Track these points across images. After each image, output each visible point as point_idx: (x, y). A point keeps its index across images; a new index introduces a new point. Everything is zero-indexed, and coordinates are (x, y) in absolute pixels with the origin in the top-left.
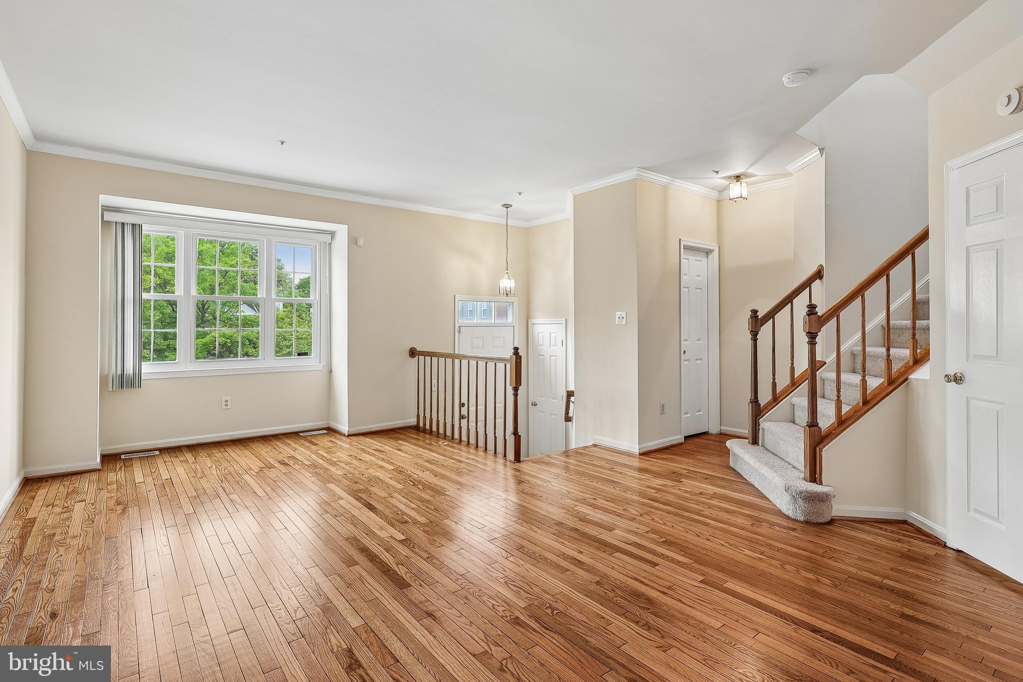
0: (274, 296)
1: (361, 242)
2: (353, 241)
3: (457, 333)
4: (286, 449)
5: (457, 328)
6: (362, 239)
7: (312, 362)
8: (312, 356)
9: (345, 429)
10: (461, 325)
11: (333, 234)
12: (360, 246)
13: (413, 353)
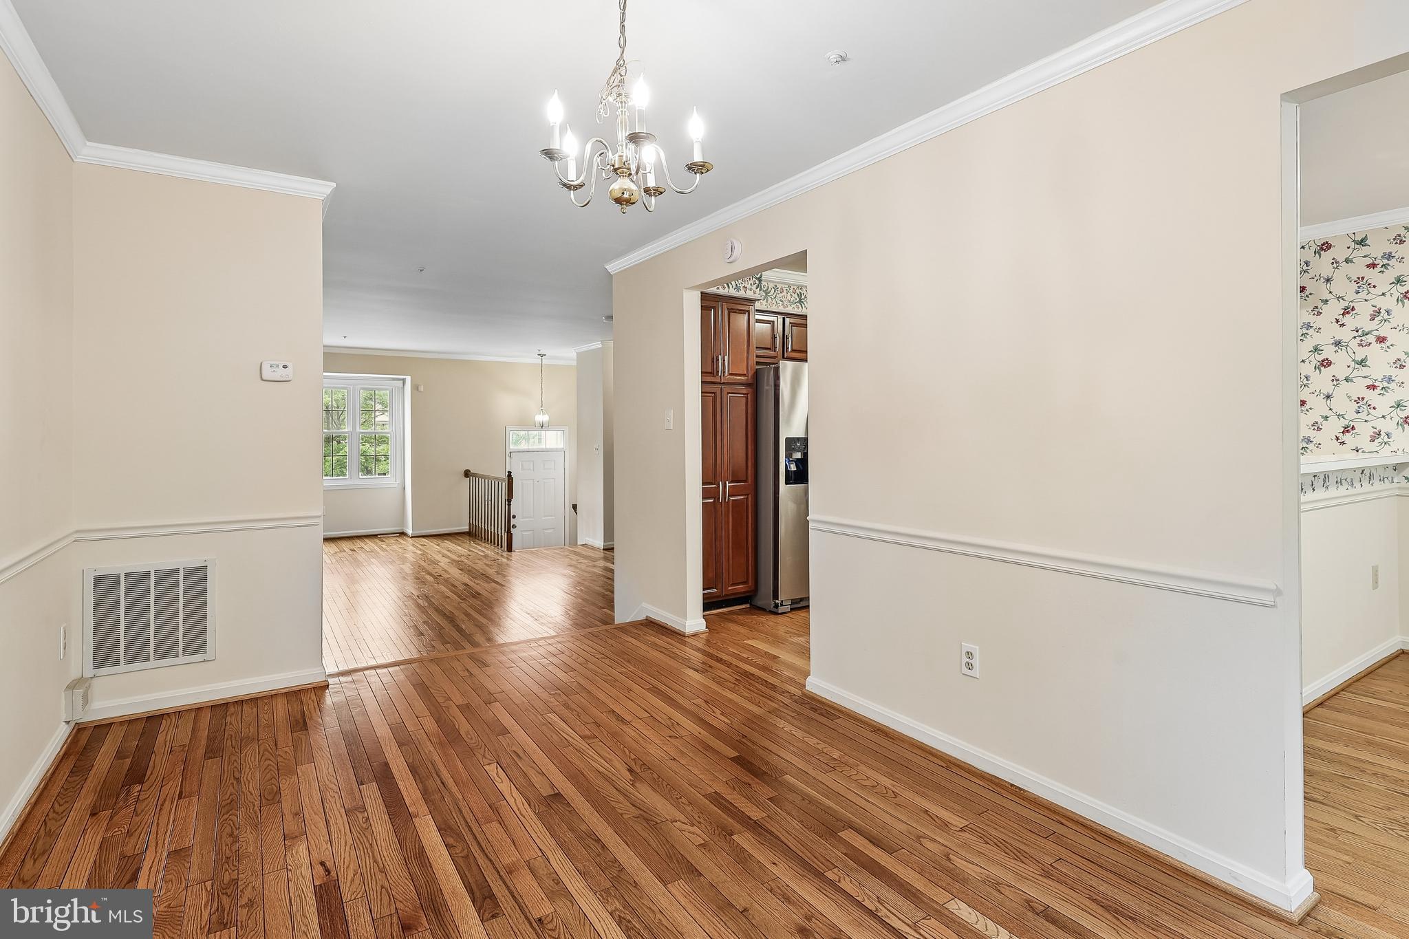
0: (358, 430)
1: (422, 388)
2: (415, 388)
3: (508, 458)
4: (359, 543)
5: (508, 453)
6: (422, 387)
7: (390, 481)
8: (389, 476)
9: (410, 532)
10: (511, 451)
11: (404, 380)
12: (420, 392)
13: (467, 474)
